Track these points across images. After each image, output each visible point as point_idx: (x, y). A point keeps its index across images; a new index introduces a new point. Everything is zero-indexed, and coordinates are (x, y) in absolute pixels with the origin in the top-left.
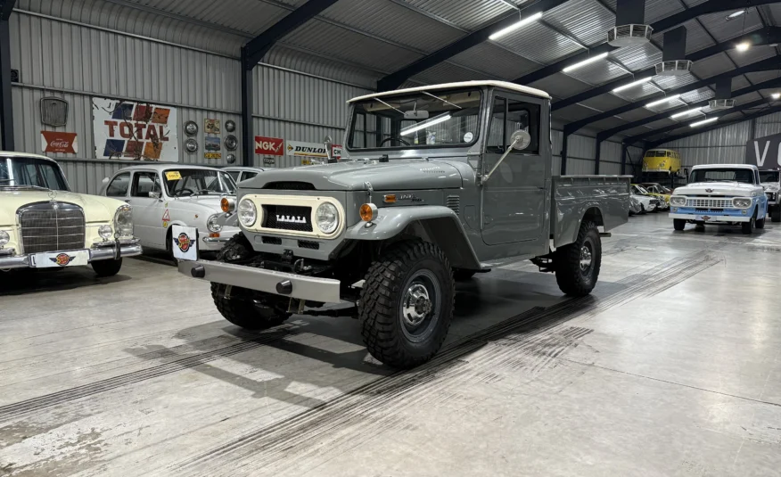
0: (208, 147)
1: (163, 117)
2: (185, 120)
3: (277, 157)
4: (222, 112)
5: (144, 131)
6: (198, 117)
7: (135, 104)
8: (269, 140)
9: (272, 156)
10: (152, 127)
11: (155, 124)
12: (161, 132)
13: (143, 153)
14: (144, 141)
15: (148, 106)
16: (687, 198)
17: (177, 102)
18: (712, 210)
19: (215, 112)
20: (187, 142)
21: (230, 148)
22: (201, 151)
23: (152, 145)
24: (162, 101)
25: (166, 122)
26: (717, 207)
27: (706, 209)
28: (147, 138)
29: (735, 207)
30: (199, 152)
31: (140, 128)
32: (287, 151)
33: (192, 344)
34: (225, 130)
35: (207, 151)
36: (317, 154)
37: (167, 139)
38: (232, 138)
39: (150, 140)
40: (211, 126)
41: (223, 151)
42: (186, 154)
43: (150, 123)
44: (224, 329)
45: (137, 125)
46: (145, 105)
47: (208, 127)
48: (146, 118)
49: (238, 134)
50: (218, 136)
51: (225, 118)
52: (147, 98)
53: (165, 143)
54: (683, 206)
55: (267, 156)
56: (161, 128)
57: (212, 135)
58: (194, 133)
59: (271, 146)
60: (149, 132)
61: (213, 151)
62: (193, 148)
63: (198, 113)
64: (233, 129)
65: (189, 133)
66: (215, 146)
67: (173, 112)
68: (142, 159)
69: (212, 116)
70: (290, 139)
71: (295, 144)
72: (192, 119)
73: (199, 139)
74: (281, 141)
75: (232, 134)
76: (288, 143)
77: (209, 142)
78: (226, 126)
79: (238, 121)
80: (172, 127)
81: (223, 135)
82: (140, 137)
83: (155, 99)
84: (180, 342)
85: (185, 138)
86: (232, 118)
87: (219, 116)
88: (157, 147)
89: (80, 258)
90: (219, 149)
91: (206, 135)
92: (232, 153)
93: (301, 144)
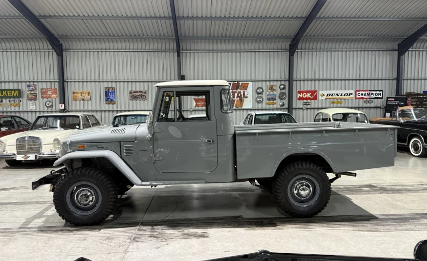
0: (269, 99)
1: (245, 87)
2: (257, 87)
3: (313, 101)
4: (277, 81)
5: (236, 95)
6: (265, 85)
7: (232, 83)
8: (307, 92)
9: (309, 101)
10: (240, 93)
11: (241, 91)
12: (244, 94)
13: (235, 105)
14: (236, 99)
15: (238, 83)
17: (253, 79)
19: (273, 81)
20: (258, 97)
21: (281, 98)
23: (239, 101)
24: (245, 79)
25: (247, 89)
28: (237, 98)
30: (264, 102)
31: (234, 93)
32: (320, 97)
34: (279, 90)
35: (268, 101)
36: (344, 97)
37: (247, 97)
38: (284, 94)
39: (238, 99)
40: (272, 88)
41: (278, 100)
42: (256, 104)
43: (239, 90)
45: (232, 92)
46: (236, 82)
47: (269, 89)
48: (237, 89)
49: (286, 91)
50: (275, 93)
51: (279, 83)
52: (238, 79)
53: (245, 99)
55: (305, 101)
56: (244, 92)
57: (272, 93)
58: (262, 93)
59: (309, 95)
60: (238, 95)
61: (272, 101)
62: (260, 100)
63: (264, 83)
64: (284, 88)
65: (258, 94)
66: (273, 98)
67: (250, 84)
68: (234, 107)
69: (272, 83)
70: (323, 90)
71: (325, 93)
72: (260, 86)
73: (265, 96)
74: (316, 91)
75: (283, 91)
76: (321, 92)
77: (269, 97)
78: (280, 87)
79: (287, 84)
80: (250, 91)
81: (277, 92)
82: (234, 97)
83: (242, 79)
85: (257, 95)
86: (283, 83)
87: (275, 83)
88: (241, 101)
90: (275, 100)
91: (268, 93)
92: (283, 101)
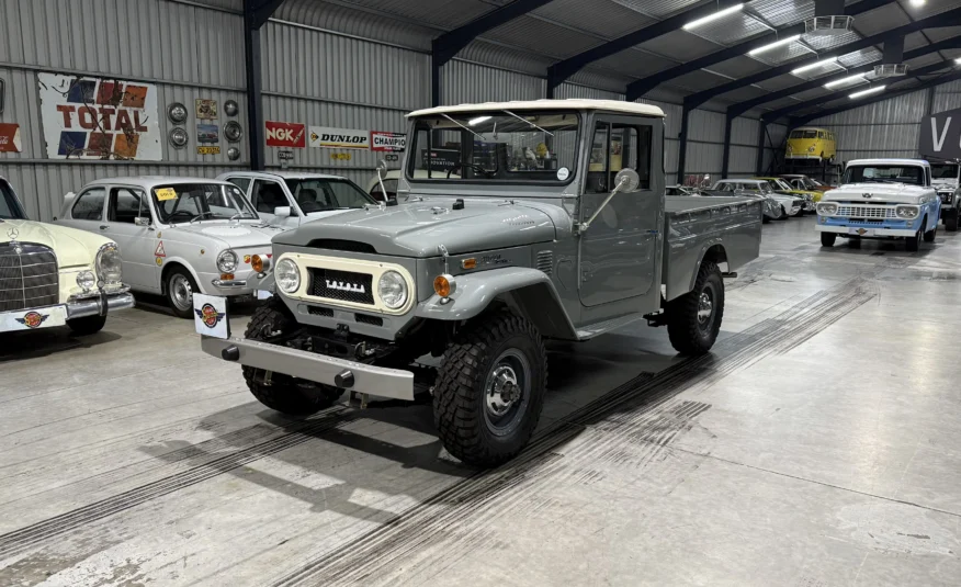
0: (202, 139)
1: (138, 99)
2: (168, 102)
3: (297, 150)
4: (219, 90)
5: (113, 119)
6: (187, 97)
7: (98, 81)
8: (284, 126)
9: (290, 149)
10: (123, 113)
11: (128, 109)
12: (137, 119)
13: (112, 149)
14: (115, 132)
15: (116, 83)
16: (838, 205)
17: (157, 76)
18: (870, 220)
19: (210, 89)
20: (173, 131)
21: (231, 139)
22: (193, 143)
23: (124, 137)
24: (136, 75)
25: (142, 106)
26: (875, 217)
27: (862, 220)
28: (117, 128)
29: (898, 218)
30: (190, 145)
31: (106, 114)
32: (310, 140)
33: (222, 437)
34: (224, 115)
35: (200, 144)
36: (352, 144)
37: (145, 129)
38: (235, 125)
39: (121, 132)
40: (206, 109)
41: (223, 142)
42: (172, 150)
43: (120, 107)
44: (258, 415)
45: (102, 110)
46: (112, 81)
47: (201, 111)
48: (115, 101)
49: (242, 119)
50: (216, 123)
51: (224, 97)
52: (114, 72)
53: (142, 135)
54: (834, 215)
55: (283, 148)
56: (136, 114)
57: (207, 122)
58: (183, 120)
59: (288, 135)
60: (119, 119)
61: (209, 144)
62: (181, 140)
63: (187, 91)
64: (235, 113)
65: (175, 121)
66: (211, 136)
67: (152, 90)
68: (112, 157)
69: (205, 95)
70: (314, 125)
71: (320, 131)
72: (178, 100)
73: (189, 127)
74: (302, 126)
75: (234, 119)
76: (312, 130)
77: (203, 132)
78: (226, 109)
79: (242, 100)
80: (151, 113)
81: (221, 121)
82: (108, 126)
83: (125, 73)
84: (207, 435)
85: (170, 126)
86: (233, 97)
87: (215, 96)
88: (131, 140)
89: (55, 317)
90: (217, 141)
91: (198, 122)
92: (235, 145)
93: (330, 131)
